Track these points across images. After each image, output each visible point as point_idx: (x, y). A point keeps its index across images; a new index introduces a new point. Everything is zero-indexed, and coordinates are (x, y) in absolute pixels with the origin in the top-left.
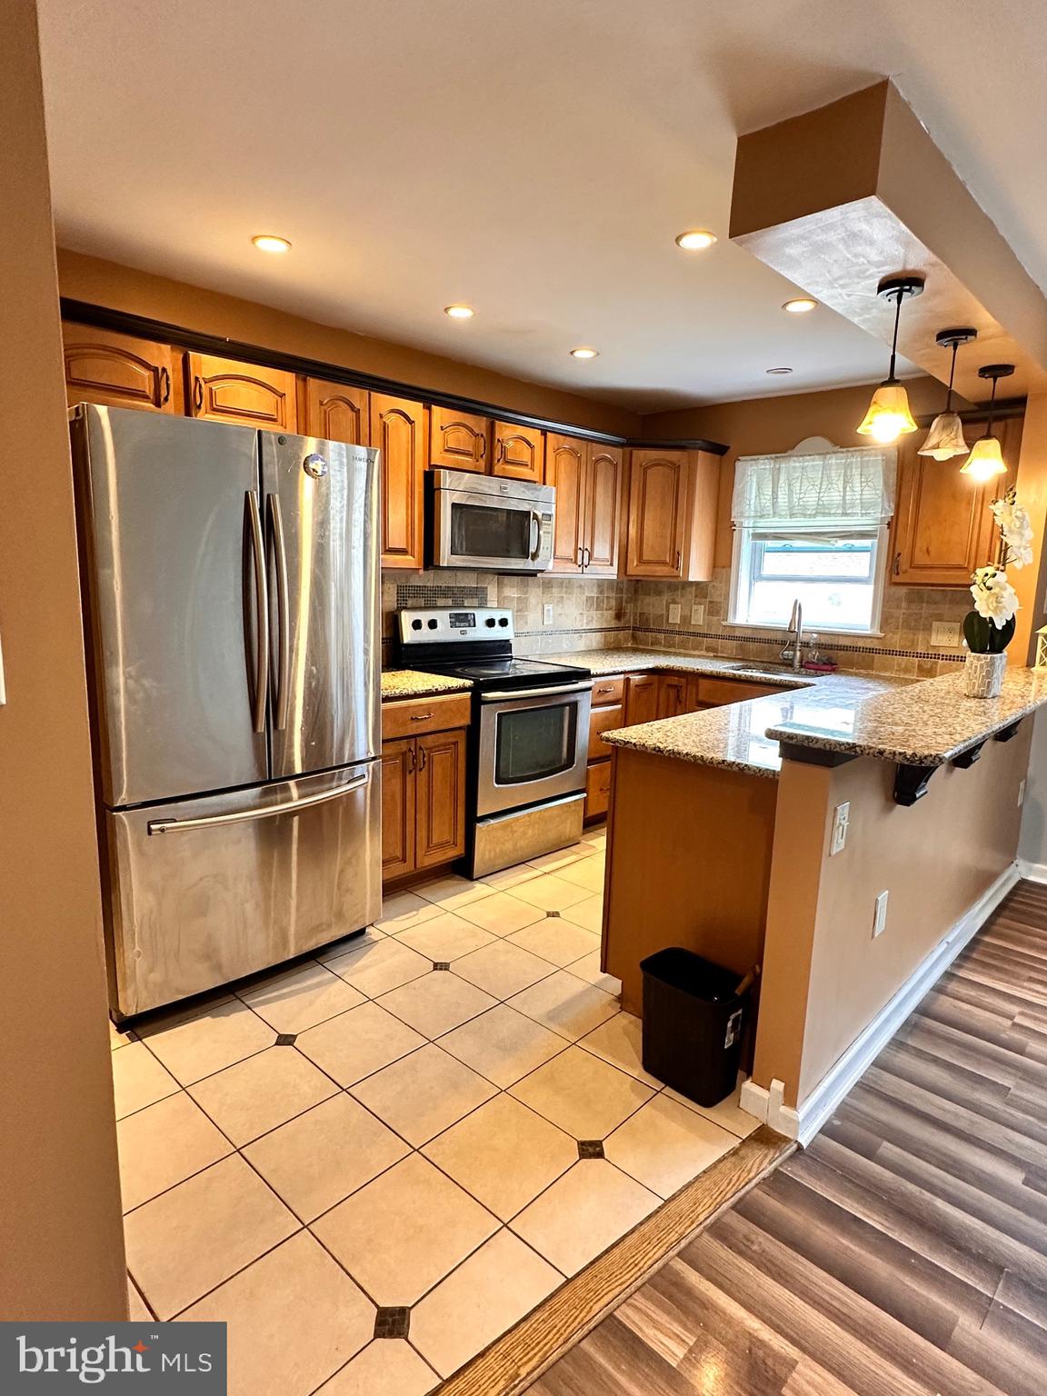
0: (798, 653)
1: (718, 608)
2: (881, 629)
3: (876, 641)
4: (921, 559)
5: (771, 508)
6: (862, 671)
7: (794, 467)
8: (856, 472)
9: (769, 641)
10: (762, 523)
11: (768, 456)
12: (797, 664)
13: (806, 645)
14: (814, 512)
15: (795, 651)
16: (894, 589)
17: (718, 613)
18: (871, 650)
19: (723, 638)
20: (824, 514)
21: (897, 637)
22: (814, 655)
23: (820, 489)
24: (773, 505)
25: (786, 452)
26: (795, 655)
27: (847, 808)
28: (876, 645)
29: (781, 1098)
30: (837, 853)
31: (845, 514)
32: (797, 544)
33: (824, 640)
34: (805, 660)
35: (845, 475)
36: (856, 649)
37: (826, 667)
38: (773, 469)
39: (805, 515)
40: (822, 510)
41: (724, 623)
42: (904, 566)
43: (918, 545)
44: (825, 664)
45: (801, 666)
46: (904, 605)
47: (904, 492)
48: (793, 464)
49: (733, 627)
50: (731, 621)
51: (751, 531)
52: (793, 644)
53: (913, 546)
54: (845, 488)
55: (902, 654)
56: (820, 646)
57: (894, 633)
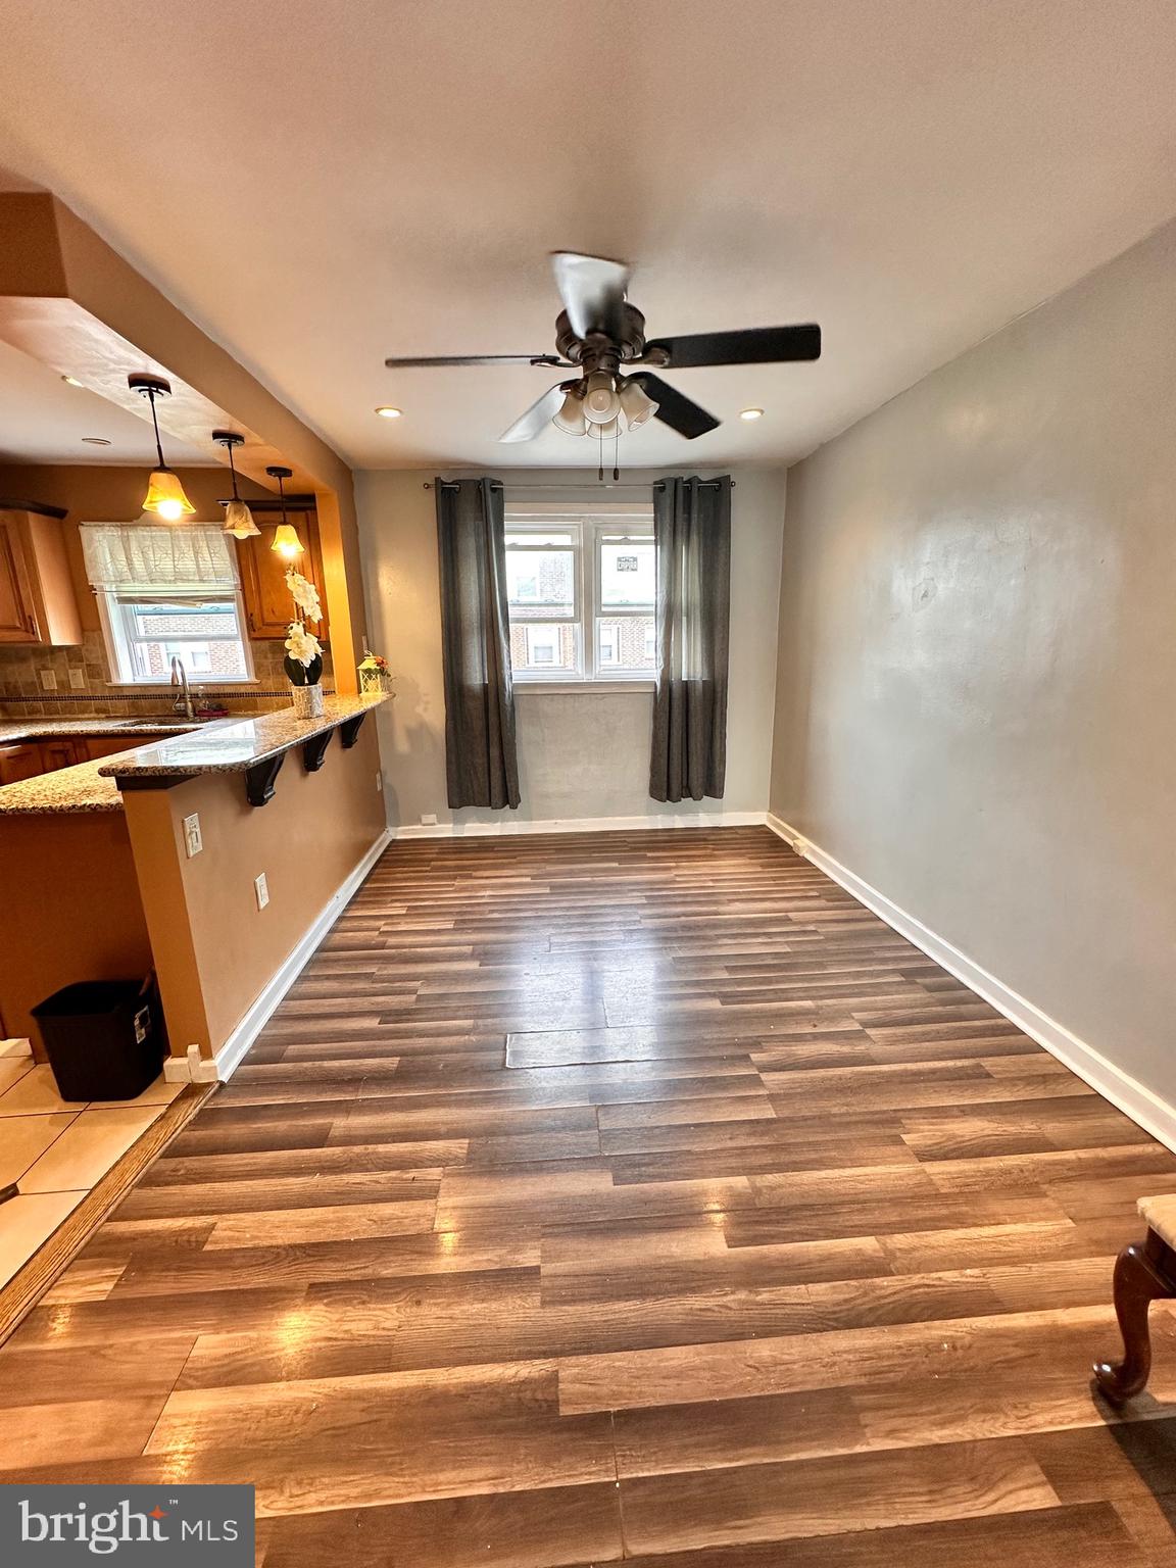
0: (189, 704)
1: (99, 669)
2: (257, 677)
3: (255, 687)
4: (270, 619)
5: (128, 573)
6: (249, 712)
7: (143, 536)
8: (203, 544)
9: (160, 697)
10: (125, 587)
11: (114, 524)
12: (190, 713)
13: (195, 696)
14: (173, 578)
15: (186, 702)
16: (259, 643)
17: (99, 675)
18: (253, 695)
19: (112, 698)
20: (183, 580)
21: (270, 682)
22: (203, 704)
23: (174, 557)
24: (130, 569)
25: (131, 521)
26: (186, 706)
27: (197, 818)
28: (256, 690)
29: (199, 1057)
30: (194, 855)
31: (202, 581)
32: (166, 607)
33: (210, 690)
34: (197, 709)
35: (193, 546)
36: (241, 695)
37: (216, 713)
38: (122, 536)
39: (165, 581)
40: (179, 577)
41: (109, 684)
42: (258, 624)
43: (265, 608)
44: (215, 710)
45: (195, 715)
46: (269, 655)
47: (243, 563)
48: (141, 533)
49: (120, 687)
50: (116, 681)
51: (115, 595)
52: (183, 697)
53: (261, 607)
54: (196, 558)
55: (277, 694)
56: (208, 696)
57: (269, 679)
